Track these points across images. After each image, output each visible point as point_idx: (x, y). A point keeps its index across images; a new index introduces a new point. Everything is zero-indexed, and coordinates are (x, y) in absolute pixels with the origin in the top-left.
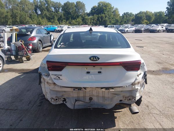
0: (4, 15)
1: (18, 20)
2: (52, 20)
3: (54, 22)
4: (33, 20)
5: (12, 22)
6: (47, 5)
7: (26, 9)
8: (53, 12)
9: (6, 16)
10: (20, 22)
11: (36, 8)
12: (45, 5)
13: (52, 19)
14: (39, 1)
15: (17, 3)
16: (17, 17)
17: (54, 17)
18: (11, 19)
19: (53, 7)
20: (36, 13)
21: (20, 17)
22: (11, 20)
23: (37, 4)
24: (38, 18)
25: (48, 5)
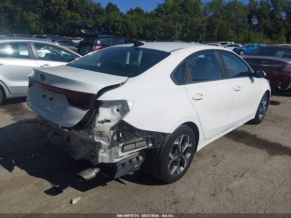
0: (197, 26)
1: (215, 34)
2: (275, 36)
3: (277, 38)
4: (240, 34)
5: (206, 37)
6: (273, 8)
7: (234, 16)
8: (281, 20)
9: (200, 27)
10: (218, 37)
11: (251, 14)
12: (269, 7)
13: (274, 33)
14: (259, 3)
15: (221, 7)
16: (215, 29)
17: (280, 30)
18: (205, 32)
19: (285, 11)
20: (250, 22)
21: (220, 30)
22: (204, 34)
23: (255, 8)
24: (249, 31)
25: (276, 7)
